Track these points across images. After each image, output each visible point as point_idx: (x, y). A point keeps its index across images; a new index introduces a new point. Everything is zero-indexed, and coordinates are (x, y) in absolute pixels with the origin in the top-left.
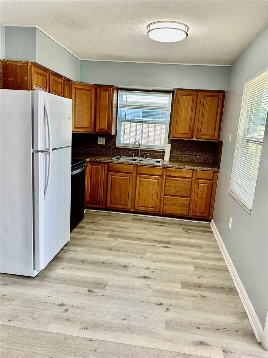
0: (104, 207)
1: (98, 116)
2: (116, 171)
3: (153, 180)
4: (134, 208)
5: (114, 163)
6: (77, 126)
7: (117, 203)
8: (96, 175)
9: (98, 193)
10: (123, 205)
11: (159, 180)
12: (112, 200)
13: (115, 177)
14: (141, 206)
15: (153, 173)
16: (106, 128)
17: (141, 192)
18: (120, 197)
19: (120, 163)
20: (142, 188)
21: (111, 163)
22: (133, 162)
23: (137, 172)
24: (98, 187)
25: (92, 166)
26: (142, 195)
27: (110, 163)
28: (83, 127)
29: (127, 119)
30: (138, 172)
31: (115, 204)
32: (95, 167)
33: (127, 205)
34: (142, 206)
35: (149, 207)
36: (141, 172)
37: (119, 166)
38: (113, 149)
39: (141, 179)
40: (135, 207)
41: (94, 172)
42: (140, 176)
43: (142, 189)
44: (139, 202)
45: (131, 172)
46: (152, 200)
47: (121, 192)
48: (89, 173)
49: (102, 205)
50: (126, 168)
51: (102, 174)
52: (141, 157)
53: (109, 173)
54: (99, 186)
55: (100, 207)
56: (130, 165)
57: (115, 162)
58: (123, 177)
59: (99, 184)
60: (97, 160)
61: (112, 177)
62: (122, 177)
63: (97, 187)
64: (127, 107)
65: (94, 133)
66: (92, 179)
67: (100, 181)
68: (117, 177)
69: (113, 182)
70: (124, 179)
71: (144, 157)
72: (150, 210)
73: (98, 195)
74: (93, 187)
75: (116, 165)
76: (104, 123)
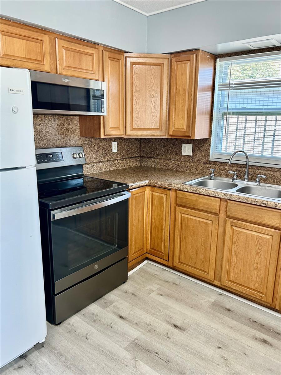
0: (170, 264)
1: (173, 107)
2: (188, 205)
3: (260, 235)
4: (220, 281)
5: (184, 191)
6: (135, 126)
7: (190, 265)
8: (159, 209)
9: (161, 238)
10: (201, 270)
11: (272, 236)
12: (182, 256)
13: (186, 216)
14: (233, 282)
15: (258, 220)
16: (185, 127)
17: (233, 253)
18: (195, 255)
19: (194, 192)
20: (235, 247)
21: (180, 190)
22: (218, 193)
23: (226, 213)
24: (162, 229)
25: (154, 193)
26: (234, 260)
27: (178, 190)
28: (147, 129)
29: (230, 109)
30: (228, 213)
31: (187, 265)
32: (158, 194)
33: (207, 271)
34: (235, 281)
35: (248, 288)
36: (234, 215)
37: (193, 197)
38: (204, 163)
39: (235, 228)
40: (223, 279)
41: (155, 203)
42: (232, 222)
43: (235, 249)
44: (229, 271)
45: (214, 211)
46: (257, 275)
47: (197, 246)
48: (150, 204)
49: (168, 261)
50: (206, 204)
51: (167, 208)
52: (249, 180)
53: (178, 208)
54: (164, 227)
55: (165, 263)
56: (212, 198)
57: (186, 190)
58: (201, 220)
59: (163, 225)
60: (159, 183)
61: (182, 216)
62: (198, 219)
63: (160, 229)
64: (232, 87)
65: (167, 137)
66: (153, 214)
67: (164, 219)
68: (189, 217)
69: (183, 226)
70: (202, 222)
71: (256, 181)
72: (251, 295)
73: (162, 242)
74: (155, 227)
75: (189, 195)
76: (181, 119)
